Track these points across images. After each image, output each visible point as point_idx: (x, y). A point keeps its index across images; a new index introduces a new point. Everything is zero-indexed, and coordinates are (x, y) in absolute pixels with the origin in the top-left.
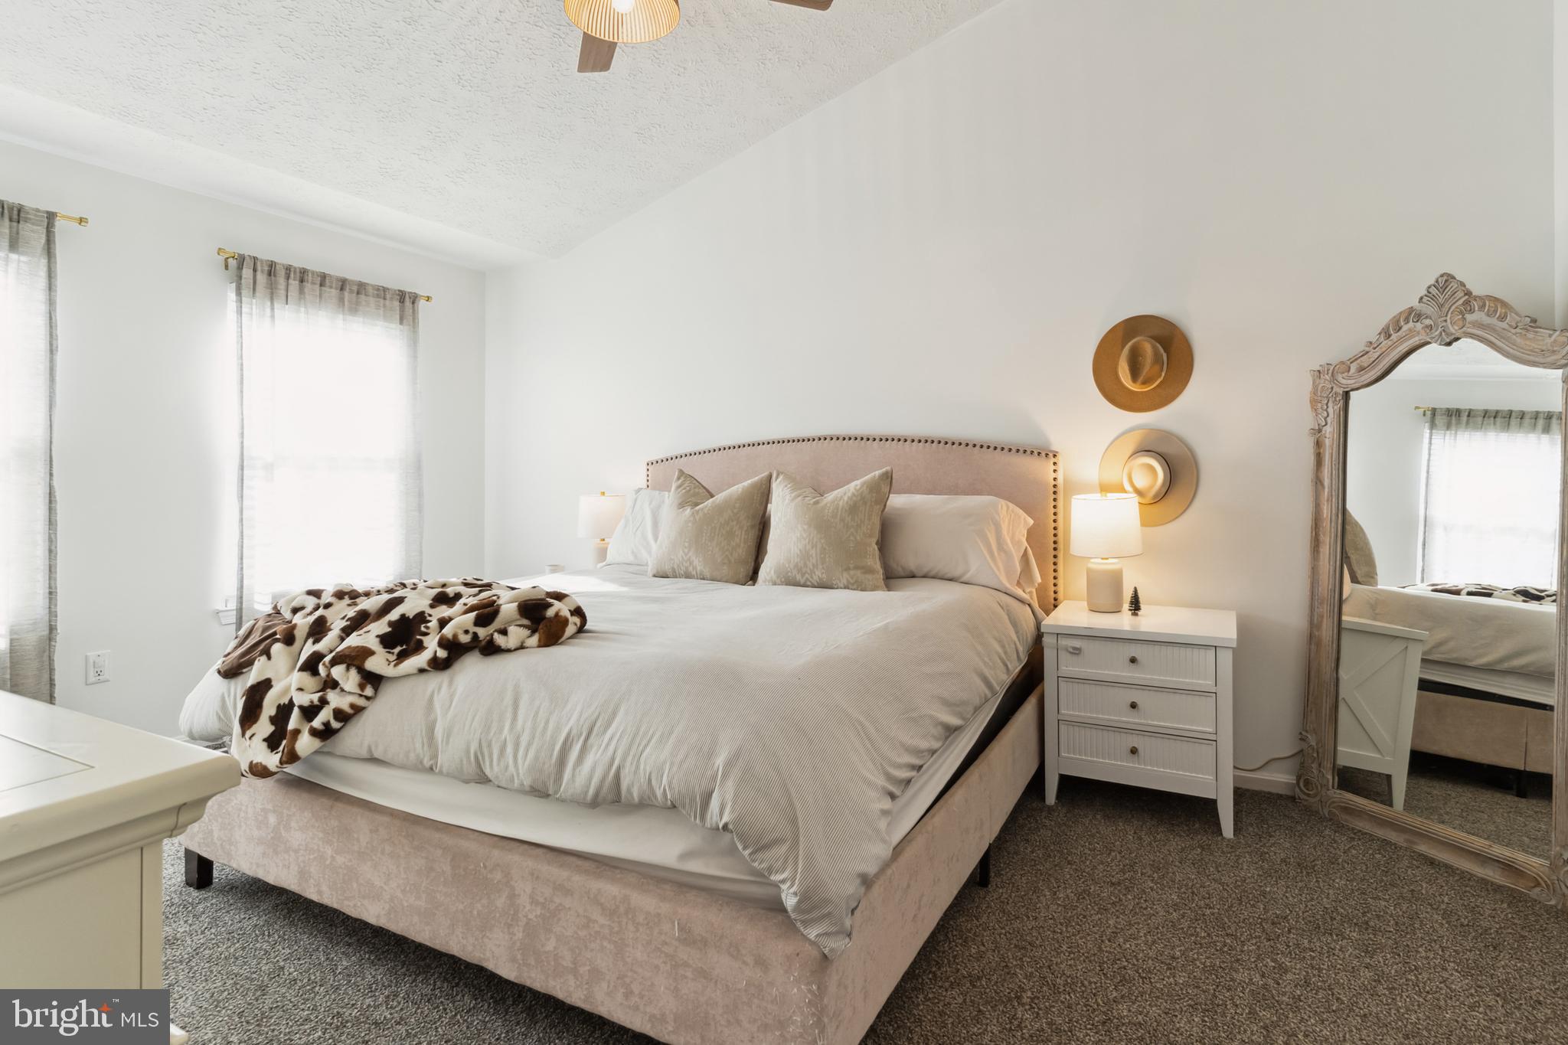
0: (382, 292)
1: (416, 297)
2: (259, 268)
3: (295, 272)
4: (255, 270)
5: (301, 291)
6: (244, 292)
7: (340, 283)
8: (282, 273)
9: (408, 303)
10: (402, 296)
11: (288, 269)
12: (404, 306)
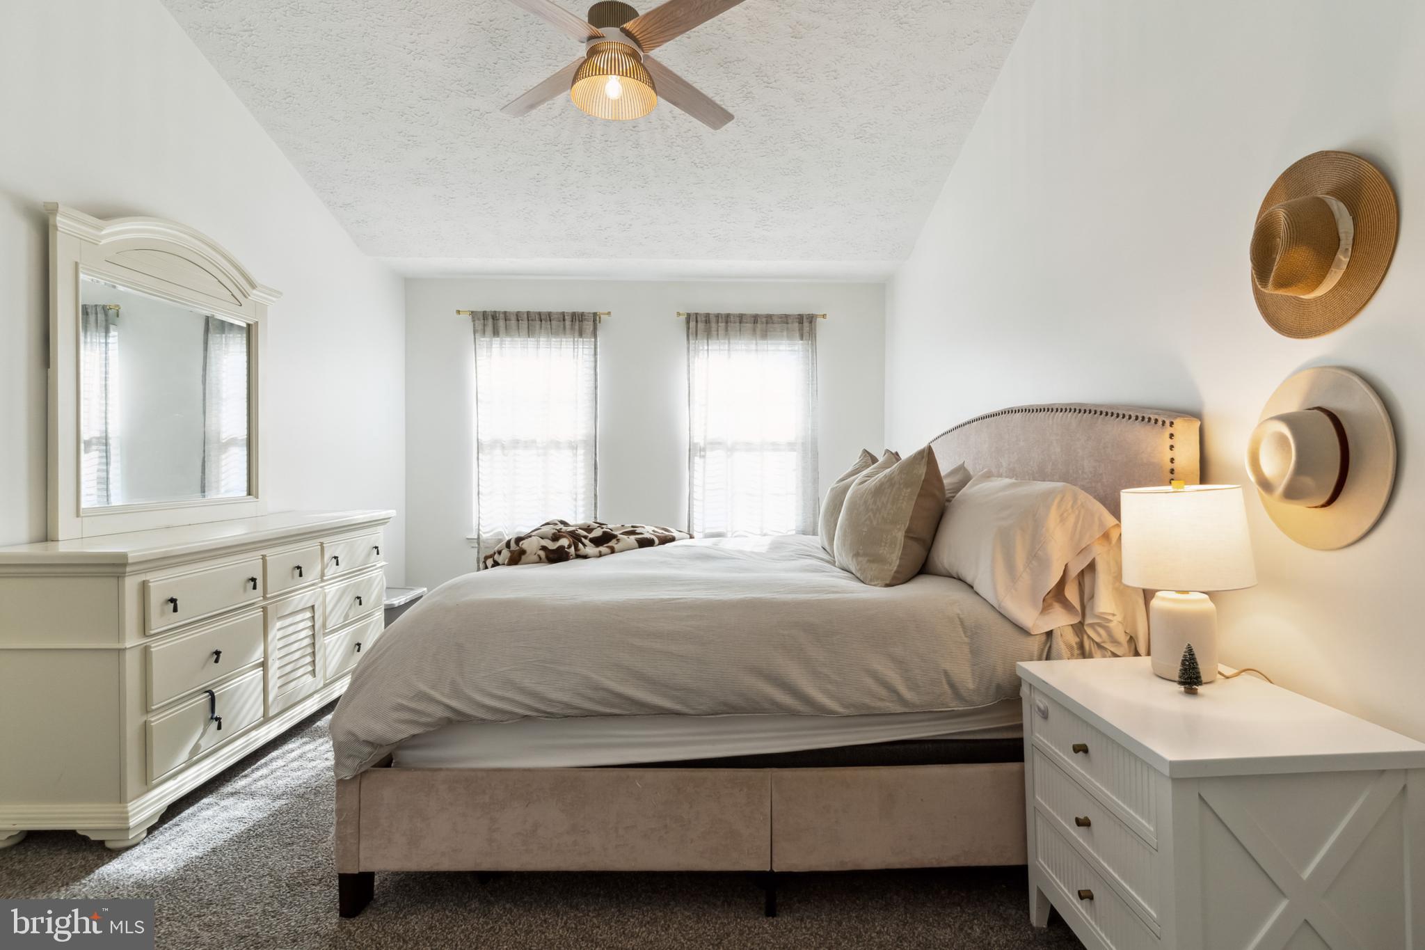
0: (785, 319)
1: (812, 317)
2: (699, 319)
3: (722, 317)
4: (697, 322)
5: (726, 329)
6: (690, 338)
7: (753, 319)
8: (713, 320)
9: (806, 324)
10: (800, 319)
11: (718, 316)
12: (803, 327)
